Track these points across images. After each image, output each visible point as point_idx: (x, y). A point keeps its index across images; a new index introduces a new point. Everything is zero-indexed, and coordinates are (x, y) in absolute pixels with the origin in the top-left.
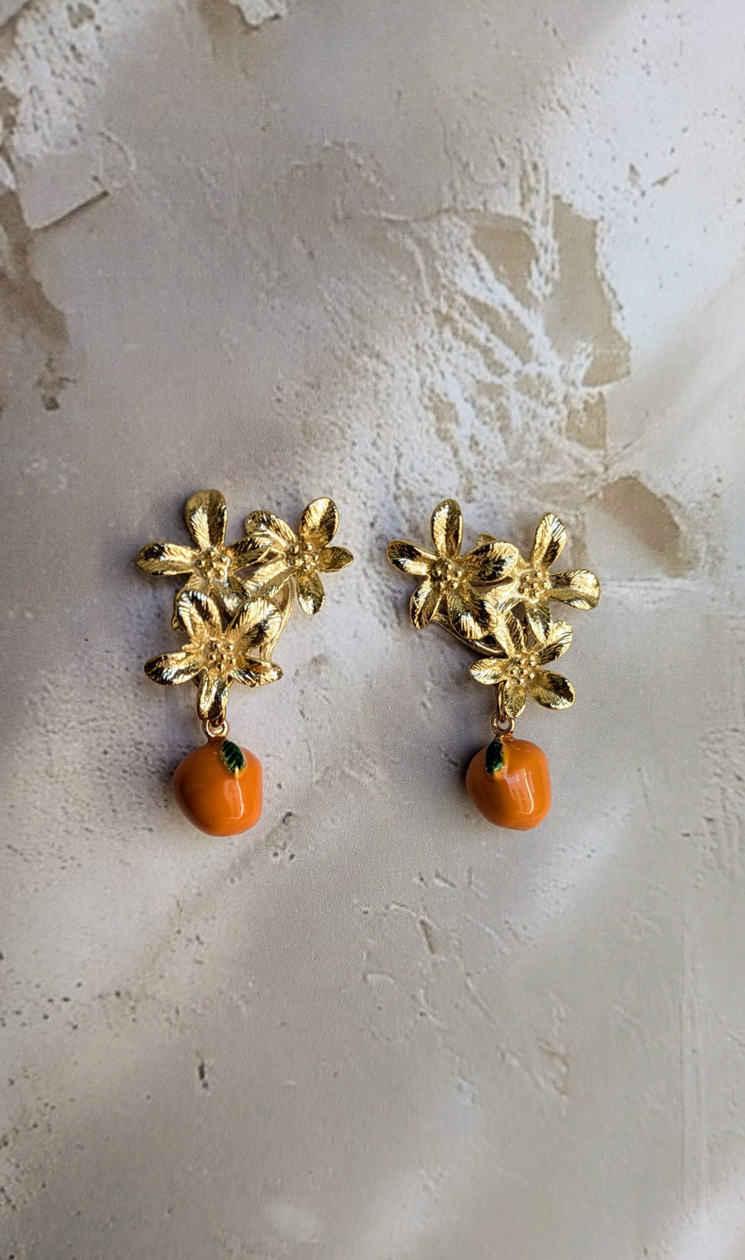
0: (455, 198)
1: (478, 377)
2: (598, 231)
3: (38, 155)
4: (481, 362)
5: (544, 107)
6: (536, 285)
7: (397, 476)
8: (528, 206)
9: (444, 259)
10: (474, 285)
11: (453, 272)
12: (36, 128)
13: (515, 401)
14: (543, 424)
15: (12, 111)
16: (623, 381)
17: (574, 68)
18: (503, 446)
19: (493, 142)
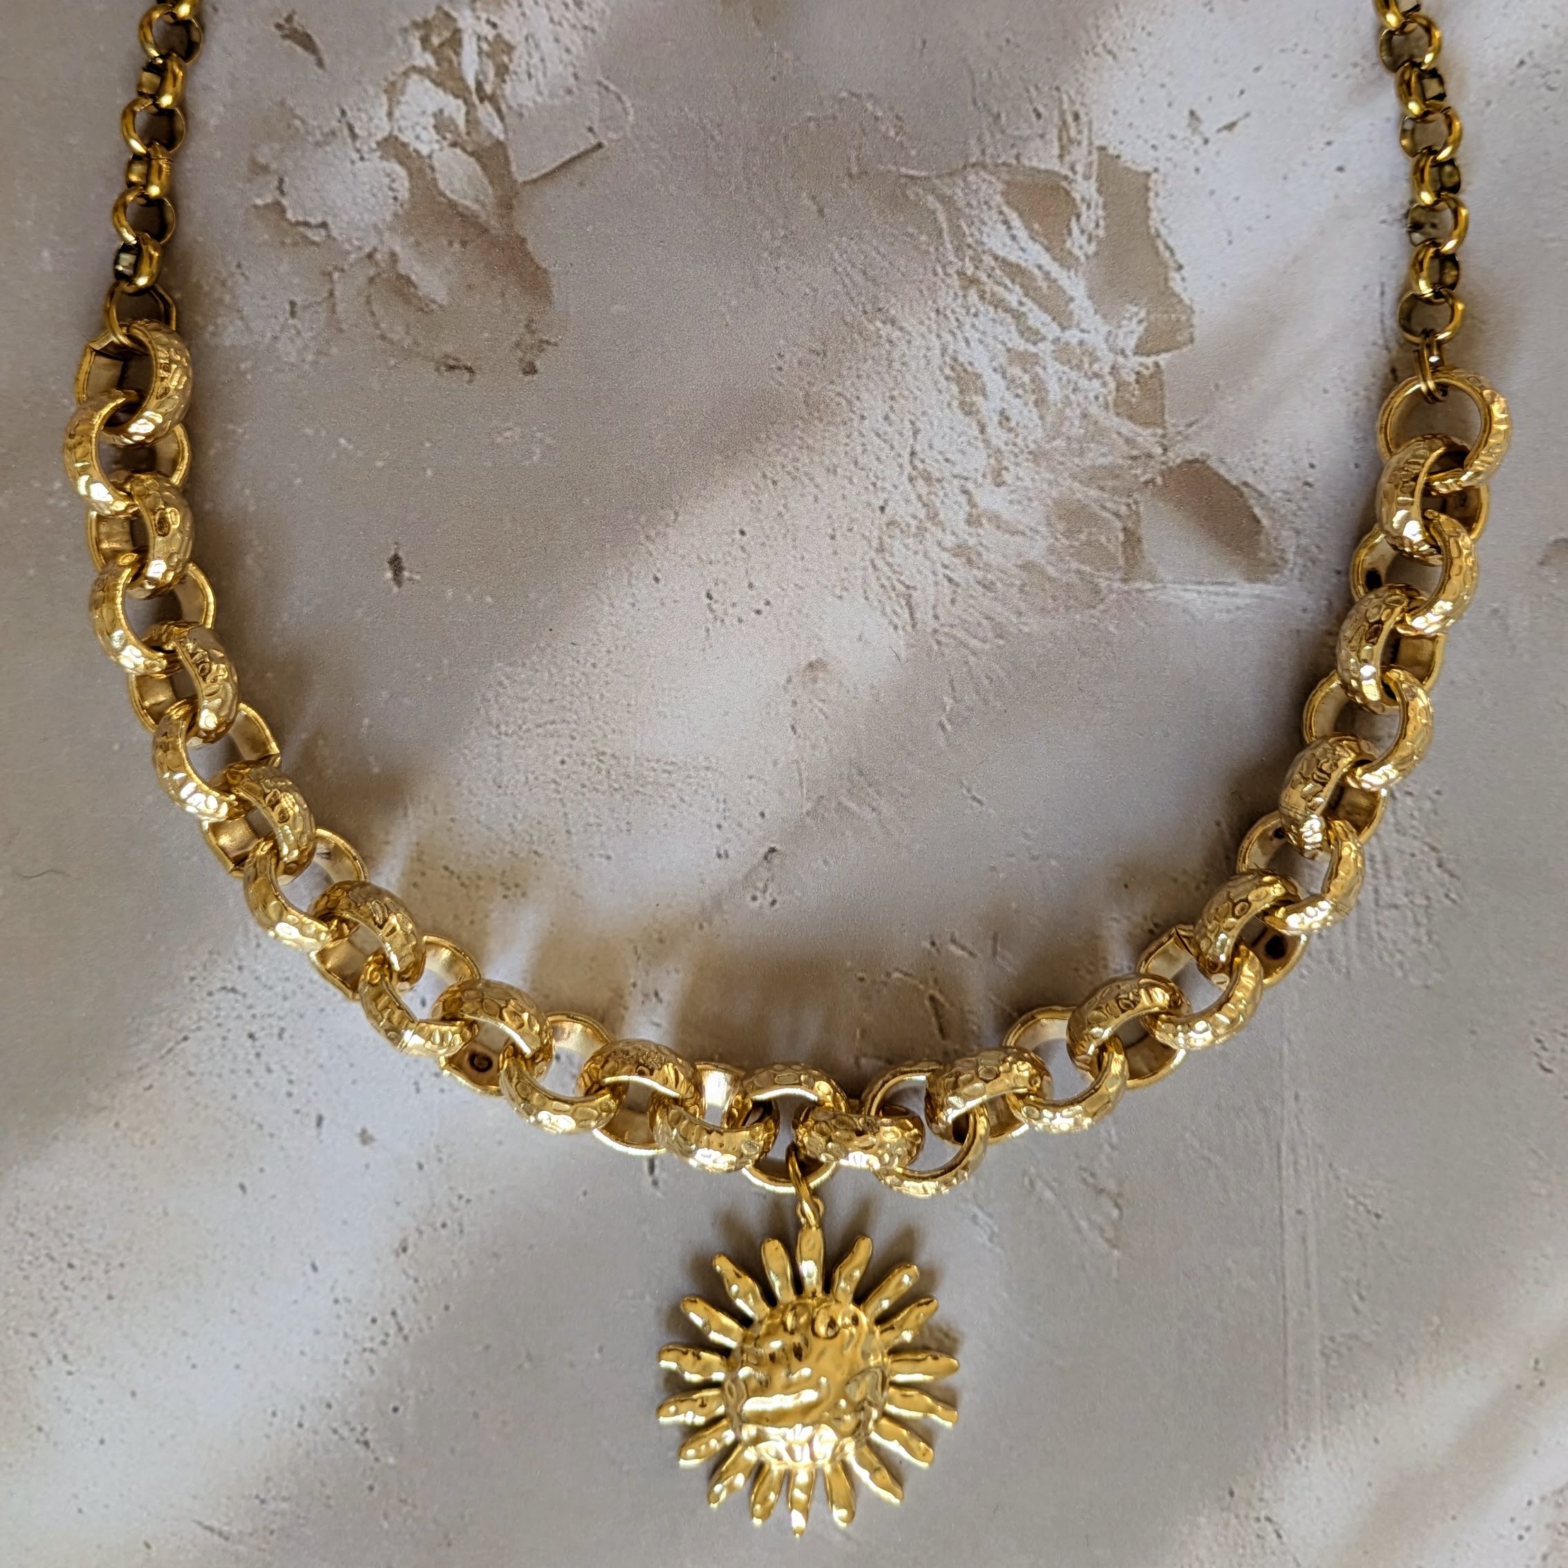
0: (983, 152)
1: (1010, 345)
2: (1151, 184)
3: (531, 104)
4: (1013, 328)
5: (1087, 53)
6: (1077, 245)
7: (913, 454)
8: (1067, 158)
9: (970, 216)
10: (1005, 245)
11: (981, 233)
12: (530, 76)
13: (1053, 373)
14: (1086, 398)
15: (506, 59)
16: (1185, 350)
17: (1122, 9)
18: (1039, 422)
19: (1028, 91)
